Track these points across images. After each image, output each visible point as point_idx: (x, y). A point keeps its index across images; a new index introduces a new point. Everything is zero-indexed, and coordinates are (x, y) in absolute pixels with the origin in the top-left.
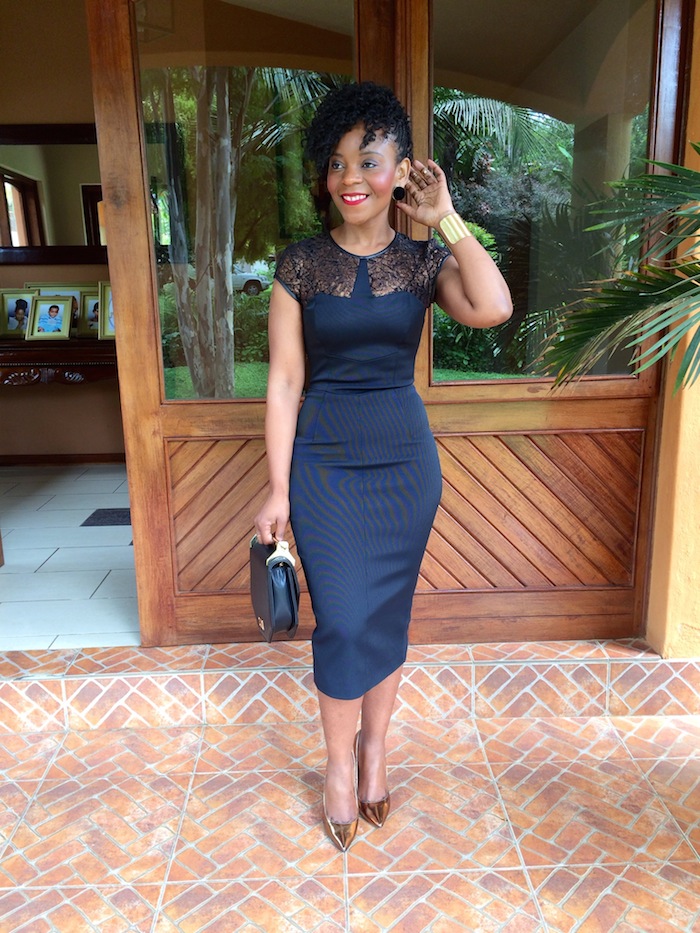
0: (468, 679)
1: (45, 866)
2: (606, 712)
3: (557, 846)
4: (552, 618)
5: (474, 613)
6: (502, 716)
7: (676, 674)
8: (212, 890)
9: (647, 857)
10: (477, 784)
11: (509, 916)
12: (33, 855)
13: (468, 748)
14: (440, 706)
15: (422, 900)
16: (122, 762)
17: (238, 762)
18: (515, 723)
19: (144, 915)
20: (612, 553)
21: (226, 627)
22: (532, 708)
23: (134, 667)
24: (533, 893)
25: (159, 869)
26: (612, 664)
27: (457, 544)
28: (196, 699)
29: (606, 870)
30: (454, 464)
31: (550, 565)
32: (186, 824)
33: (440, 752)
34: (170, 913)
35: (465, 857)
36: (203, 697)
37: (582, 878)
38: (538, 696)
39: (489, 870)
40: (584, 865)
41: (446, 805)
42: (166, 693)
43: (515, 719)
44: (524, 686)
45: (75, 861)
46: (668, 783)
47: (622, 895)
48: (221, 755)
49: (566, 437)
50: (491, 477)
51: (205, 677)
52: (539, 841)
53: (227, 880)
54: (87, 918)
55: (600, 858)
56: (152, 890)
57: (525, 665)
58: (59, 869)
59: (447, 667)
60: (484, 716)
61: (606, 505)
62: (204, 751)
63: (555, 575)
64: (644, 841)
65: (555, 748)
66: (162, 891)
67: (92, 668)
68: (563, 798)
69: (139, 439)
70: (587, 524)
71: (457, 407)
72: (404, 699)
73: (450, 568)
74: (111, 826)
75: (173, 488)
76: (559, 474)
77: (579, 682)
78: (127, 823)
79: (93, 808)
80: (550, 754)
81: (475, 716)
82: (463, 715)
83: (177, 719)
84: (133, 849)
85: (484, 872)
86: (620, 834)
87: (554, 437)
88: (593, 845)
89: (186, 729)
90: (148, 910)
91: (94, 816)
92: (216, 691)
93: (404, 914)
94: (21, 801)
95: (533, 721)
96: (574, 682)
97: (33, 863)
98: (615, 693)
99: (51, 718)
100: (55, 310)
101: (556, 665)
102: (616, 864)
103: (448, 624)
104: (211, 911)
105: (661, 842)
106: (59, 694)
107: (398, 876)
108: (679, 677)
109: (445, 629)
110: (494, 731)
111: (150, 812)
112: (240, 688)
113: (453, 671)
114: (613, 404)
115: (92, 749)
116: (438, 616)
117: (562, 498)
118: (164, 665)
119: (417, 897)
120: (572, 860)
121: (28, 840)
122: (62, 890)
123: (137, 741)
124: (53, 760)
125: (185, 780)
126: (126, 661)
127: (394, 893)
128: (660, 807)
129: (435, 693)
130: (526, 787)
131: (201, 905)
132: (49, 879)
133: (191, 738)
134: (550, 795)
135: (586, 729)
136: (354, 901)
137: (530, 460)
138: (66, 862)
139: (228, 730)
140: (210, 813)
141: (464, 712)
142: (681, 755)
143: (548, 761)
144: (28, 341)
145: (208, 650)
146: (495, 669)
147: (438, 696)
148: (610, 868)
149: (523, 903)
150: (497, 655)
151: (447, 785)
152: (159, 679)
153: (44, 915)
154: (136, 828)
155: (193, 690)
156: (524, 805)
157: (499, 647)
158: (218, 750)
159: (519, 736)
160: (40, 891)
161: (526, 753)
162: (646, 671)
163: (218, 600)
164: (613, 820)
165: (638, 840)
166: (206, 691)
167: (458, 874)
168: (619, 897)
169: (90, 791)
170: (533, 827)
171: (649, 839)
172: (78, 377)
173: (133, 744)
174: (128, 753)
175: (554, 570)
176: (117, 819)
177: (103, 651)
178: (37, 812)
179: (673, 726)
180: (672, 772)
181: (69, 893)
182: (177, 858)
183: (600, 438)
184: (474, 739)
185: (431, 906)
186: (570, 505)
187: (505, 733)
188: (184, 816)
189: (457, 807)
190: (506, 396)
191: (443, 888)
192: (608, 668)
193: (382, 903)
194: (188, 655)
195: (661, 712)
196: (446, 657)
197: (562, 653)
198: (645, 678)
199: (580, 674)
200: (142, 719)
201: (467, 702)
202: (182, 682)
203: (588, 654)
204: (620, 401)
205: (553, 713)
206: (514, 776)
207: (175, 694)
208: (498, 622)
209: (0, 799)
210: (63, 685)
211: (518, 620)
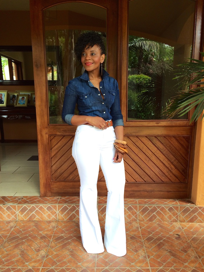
0: (137, 210)
1: (7, 261)
2: (178, 221)
3: (160, 262)
4: (163, 192)
5: (139, 189)
6: (147, 221)
7: (200, 210)
8: (55, 270)
9: (188, 266)
10: (137, 242)
12: (4, 257)
13: (136, 231)
14: (128, 218)
16: (33, 231)
17: (67, 232)
18: (150, 224)
20: (181, 173)
21: (65, 191)
22: (156, 219)
23: (38, 202)
25: (40, 263)
26: (180, 207)
27: (134, 169)
28: (55, 213)
29: (175, 270)
30: (134, 145)
32: (49, 250)
33: (127, 232)
35: (132, 264)
36: (57, 212)
37: (167, 271)
38: (158, 215)
39: (139, 268)
40: (168, 268)
41: (128, 248)
42: (47, 210)
43: (151, 222)
44: (153, 212)
45: (16, 260)
46: (196, 243)
48: (62, 230)
49: (167, 137)
50: (145, 149)
51: (58, 206)
52: (155, 260)
53: (60, 268)
55: (173, 266)
56: (38, 270)
57: (154, 206)
58: (11, 262)
59: (130, 206)
60: (141, 221)
61: (179, 158)
62: (57, 228)
63: (164, 179)
64: (187, 261)
65: (162, 232)
66: (41, 270)
67: (26, 202)
68: (163, 247)
69: (41, 135)
70: (173, 164)
71: (135, 127)
73: (132, 176)
74: (27, 250)
75: (51, 149)
76: (165, 149)
77: (170, 212)
78: (32, 249)
79: (23, 244)
80: (160, 233)
81: (138, 221)
82: (135, 220)
83: (50, 218)
84: (33, 257)
85: (138, 269)
86: (180, 259)
87: (163, 137)
88: (172, 262)
89: (52, 221)
91: (23, 246)
92: (61, 210)
94: (2, 241)
95: (156, 223)
96: (169, 212)
97: (3, 260)
98: (181, 215)
99: (13, 217)
100: (23, 98)
101: (163, 206)
102: (178, 268)
103: (131, 192)
105: (192, 262)
106: (15, 209)
107: (111, 269)
108: (201, 211)
109: (130, 194)
110: (144, 226)
111: (39, 246)
112: (68, 210)
113: (132, 207)
114: (181, 128)
115: (24, 226)
116: (128, 190)
117: (166, 156)
118: (46, 202)
120: (165, 266)
121: (3, 253)
122: (11, 268)
123: (37, 224)
124: (13, 229)
125: (50, 237)
126: (35, 200)
128: (193, 251)
129: (127, 213)
130: (153, 243)
132: (8, 265)
133: (53, 224)
134: (160, 246)
135: (172, 226)
137: (156, 144)
138: (13, 260)
139: (64, 222)
140: (57, 247)
142: (200, 235)
143: (160, 235)
144: (16, 107)
145: (60, 198)
146: (145, 207)
150: (146, 203)
151: (128, 242)
152: (45, 206)
154: (35, 251)
155: (54, 210)
156: (151, 248)
157: (146, 200)
158: (61, 228)
159: (151, 228)
160: (5, 268)
161: (153, 233)
162: (191, 209)
163: (63, 183)
164: (178, 254)
165: (185, 261)
166: (58, 210)
167: (129, 269)
169: (22, 239)
170: (154, 255)
171: (189, 261)
172: (29, 117)
174: (35, 228)
175: (163, 177)
176: (29, 248)
177: (29, 197)
178: (6, 244)
179: (199, 226)
180: (197, 240)
181: (13, 269)
182: (46, 260)
183: (178, 138)
184: (138, 228)
186: (168, 158)
187: (147, 226)
188: (49, 248)
189: (131, 248)
190: (149, 125)
192: (179, 208)
194: (54, 199)
195: (195, 222)
196: (130, 202)
197: (165, 203)
198: (190, 211)
199: (170, 209)
200: (39, 218)
201: (136, 216)
202: (52, 207)
203: (173, 203)
204: (183, 127)
205: (162, 221)
206: (149, 239)
207: (49, 211)
208: (146, 193)
210: (17, 207)
211: (152, 192)
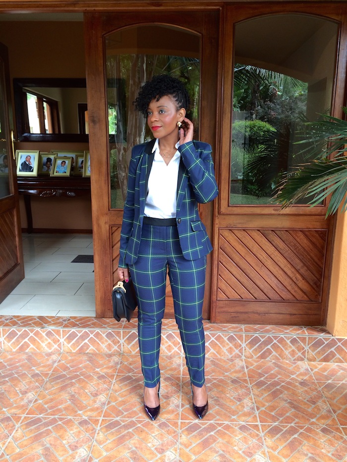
0: (242, 341)
1: (51, 408)
2: (306, 360)
3: (275, 415)
4: (283, 315)
5: (246, 310)
6: (257, 358)
7: (339, 344)
8: (121, 422)
9: (315, 423)
10: (241, 387)
11: (250, 443)
12: (46, 403)
13: (240, 371)
14: (228, 352)
15: (212, 433)
16: (85, 367)
17: (136, 371)
18: (262, 362)
19: (92, 430)
20: (311, 286)
22: (271, 356)
23: (92, 326)
24: (262, 434)
25: (99, 412)
26: (309, 337)
27: (239, 278)
28: (119, 342)
29: (296, 427)
30: (239, 243)
31: (282, 290)
32: (112, 395)
33: (227, 372)
34: (103, 431)
35: (233, 417)
36: (122, 341)
37: (285, 429)
38: (274, 350)
39: (243, 423)
40: (287, 424)
41: (227, 395)
42: (106, 338)
43: (263, 360)
44: (267, 345)
45: (64, 407)
46: (330, 393)
47: (302, 438)
48: (128, 367)
49: (291, 232)
50: (256, 248)
51: (123, 332)
52: (267, 413)
53: (128, 419)
54: (68, 430)
55: (294, 422)
56: (96, 421)
57: (268, 335)
58: (57, 409)
59: (232, 334)
60: (248, 358)
61: (309, 264)
62: (121, 365)
63: (286, 295)
64: (316, 416)
65: (280, 374)
66: (100, 421)
67: (74, 325)
68: (281, 396)
69: (99, 225)
70: (300, 272)
71: (241, 216)
72: (212, 348)
73: (235, 290)
74: (79, 393)
75: (113, 247)
76: (287, 249)
77: (293, 345)
78: (86, 393)
79: (72, 386)
80: (277, 376)
81: (244, 357)
82: (239, 357)
83: (110, 350)
84: (89, 404)
85: (241, 424)
86: (305, 412)
87: (285, 231)
88: (292, 416)
89: (114, 355)
90: (94, 429)
91: (73, 389)
92: (128, 339)
93: (204, 438)
94: (42, 381)
95: (271, 361)
96: (291, 345)
97: (46, 406)
98: (310, 351)
99: (56, 346)
100: (64, 163)
101: (283, 336)
102: (301, 425)
103: (233, 315)
104: (120, 431)
105: (323, 417)
106: (59, 335)
107: (203, 423)
108: (341, 345)
109: (232, 317)
110: (252, 365)
111: (97, 389)
113: (234, 336)
114: (314, 217)
115: (72, 361)
116: (229, 311)
117: (289, 260)
118: (106, 326)
119: (210, 432)
120: (282, 422)
121: (44, 397)
122: (58, 418)
123: (92, 358)
124: (56, 364)
126: (89, 323)
127: (200, 429)
128: (325, 402)
129: (226, 346)
130: (264, 390)
131: (116, 428)
132: (53, 413)
133: (116, 359)
134: (275, 394)
135: (295, 367)
136: (183, 432)
137: (274, 242)
138: (60, 407)
139: (132, 356)
140: (122, 391)
141: (239, 355)
142: (338, 381)
143: (276, 379)
144: (51, 177)
146: (254, 336)
147: (228, 347)
148: (298, 426)
149: (257, 438)
150: (256, 330)
151: (228, 387)
152: (103, 332)
153: (50, 428)
154: (90, 395)
155: (117, 338)
156: (262, 397)
157: (257, 326)
158: (127, 365)
159: (264, 368)
160: (49, 418)
161: (266, 375)
162: (325, 341)
164: (302, 406)
165: (312, 416)
166: (123, 339)
167: (229, 424)
168: (301, 439)
169: (71, 378)
170: (266, 407)
171: (318, 416)
172: (73, 194)
173: (91, 360)
174: (88, 364)
175: (284, 293)
176: (82, 391)
177: (79, 318)
178: (48, 385)
179: (337, 368)
180: (333, 388)
181: (61, 419)
182: (107, 408)
183: (307, 233)
184: (243, 367)
185: (216, 436)
186: (292, 263)
187: (257, 366)
188: (111, 391)
189: (232, 396)
190: (263, 212)
191: (222, 429)
192: (307, 339)
193: (195, 433)
194: (116, 322)
195: (332, 361)
196: (232, 330)
197: (286, 331)
198: (324, 345)
199: (294, 341)
200: (95, 349)
201: (241, 351)
202: (113, 334)
203: (298, 332)
204: (316, 216)
205: (280, 358)
206: (259, 385)
207: (110, 339)
208: (257, 315)
209: (33, 380)
210: (61, 332)
211: (266, 315)
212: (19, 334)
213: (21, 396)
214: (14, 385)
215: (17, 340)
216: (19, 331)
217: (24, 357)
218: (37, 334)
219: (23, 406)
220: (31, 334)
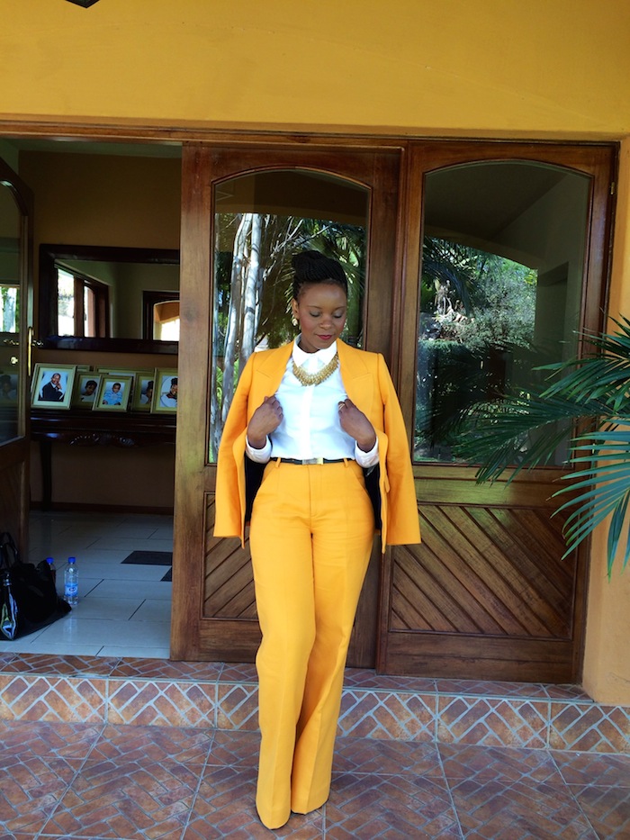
0: (433, 708)
1: (88, 822)
2: (547, 745)
4: (505, 662)
5: (440, 651)
6: (460, 741)
7: (606, 717)
10: (434, 792)
12: (78, 814)
13: (429, 765)
14: (408, 729)
16: (149, 751)
17: (241, 760)
18: (470, 749)
20: (555, 610)
21: (238, 648)
22: (485, 737)
23: (163, 675)
25: (176, 832)
26: (552, 704)
27: (428, 593)
28: (211, 706)
31: (504, 616)
32: (198, 802)
33: (406, 766)
36: (216, 704)
38: (491, 727)
41: (408, 806)
42: (187, 698)
43: (470, 745)
44: (479, 717)
45: (111, 820)
46: (593, 804)
48: (228, 753)
49: (517, 512)
50: (457, 540)
51: (220, 687)
52: (482, 838)
57: (480, 698)
58: (98, 825)
59: (415, 695)
60: (444, 740)
62: (214, 749)
63: (507, 624)
65: (501, 771)
67: (130, 673)
68: (505, 809)
69: (186, 491)
70: (534, 584)
72: (379, 720)
73: (422, 613)
74: (139, 798)
75: (207, 532)
76: (511, 542)
77: (525, 717)
78: (151, 797)
79: (125, 784)
80: (497, 774)
81: (437, 740)
83: (194, 722)
84: (156, 816)
86: (549, 838)
87: (507, 511)
89: (201, 731)
91: (126, 789)
92: (227, 700)
94: (69, 773)
95: (485, 748)
96: (520, 717)
97: (78, 819)
98: (554, 729)
99: (95, 712)
100: (117, 387)
101: (506, 700)
103: (420, 660)
106: (103, 692)
108: (609, 719)
109: (416, 664)
111: (170, 790)
112: (246, 699)
113: (420, 699)
115: (124, 739)
116: (410, 652)
117: (514, 561)
118: (188, 675)
121: (74, 803)
123: (160, 735)
124: (95, 745)
125: (198, 769)
126: (157, 670)
128: (584, 821)
129: (405, 717)
130: (475, 798)
133: (204, 738)
134: (494, 806)
135: (529, 758)
137: (488, 529)
138: (104, 821)
139: (234, 734)
140: (217, 795)
141: (429, 736)
142: (606, 784)
143: (495, 780)
144: (94, 411)
145: (223, 667)
146: (455, 700)
147: (408, 720)
150: (458, 689)
151: (410, 791)
152: (182, 686)
154: (158, 801)
155: (208, 698)
156: (472, 811)
157: (459, 682)
158: (225, 749)
159: (473, 759)
161: (477, 772)
162: (581, 712)
163: (234, 625)
164: (545, 828)
166: (219, 700)
169: (122, 771)
170: (478, 827)
172: (129, 441)
173: (157, 738)
174: (154, 745)
175: (506, 620)
176: (143, 793)
177: (138, 661)
178: (81, 782)
179: (602, 761)
180: (597, 796)
182: (190, 825)
184: (435, 758)
186: (520, 567)
187: (461, 755)
188: (196, 796)
189: (417, 809)
192: (549, 707)
194: (207, 669)
195: (593, 748)
196: (415, 687)
197: (511, 692)
198: (579, 718)
199: (526, 711)
200: (166, 719)
201: (431, 727)
202: (201, 690)
203: (533, 694)
205: (502, 742)
206: (465, 788)
207: (194, 700)
208: (460, 662)
209: (53, 771)
210: (107, 684)
211: (476, 661)
212: (30, 686)
213: (31, 799)
214: (18, 780)
215: (25, 699)
216: (30, 682)
217: (37, 730)
218: (62, 688)
219: (35, 817)
220: (52, 688)
